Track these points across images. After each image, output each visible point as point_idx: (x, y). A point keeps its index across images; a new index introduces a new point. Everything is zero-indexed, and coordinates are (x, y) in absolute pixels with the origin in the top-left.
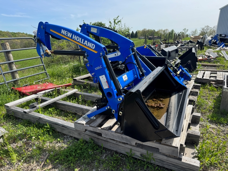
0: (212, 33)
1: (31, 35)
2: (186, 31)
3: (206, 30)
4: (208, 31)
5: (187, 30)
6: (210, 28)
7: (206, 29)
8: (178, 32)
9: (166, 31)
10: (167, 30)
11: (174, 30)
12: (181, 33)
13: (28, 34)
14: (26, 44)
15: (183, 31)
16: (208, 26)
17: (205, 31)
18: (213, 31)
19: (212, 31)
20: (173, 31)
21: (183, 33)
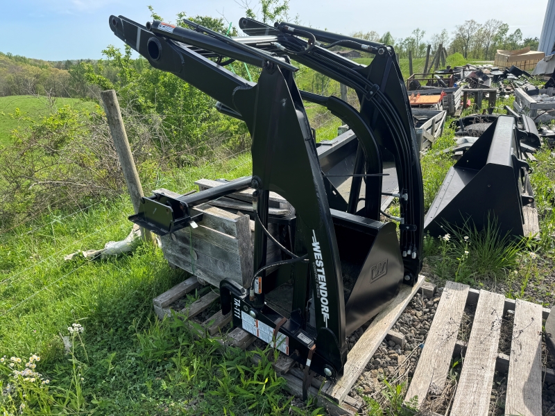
0: (484, 37)
1: (22, 58)
2: (420, 33)
3: (468, 31)
4: (473, 34)
5: (423, 33)
6: (478, 25)
7: (468, 28)
8: (400, 38)
9: (370, 37)
10: (373, 33)
11: (391, 34)
12: (407, 40)
13: (14, 55)
14: (9, 83)
15: (414, 36)
16: (472, 21)
17: (466, 34)
18: (485, 32)
19: (482, 32)
20: (388, 36)
21: (414, 40)
